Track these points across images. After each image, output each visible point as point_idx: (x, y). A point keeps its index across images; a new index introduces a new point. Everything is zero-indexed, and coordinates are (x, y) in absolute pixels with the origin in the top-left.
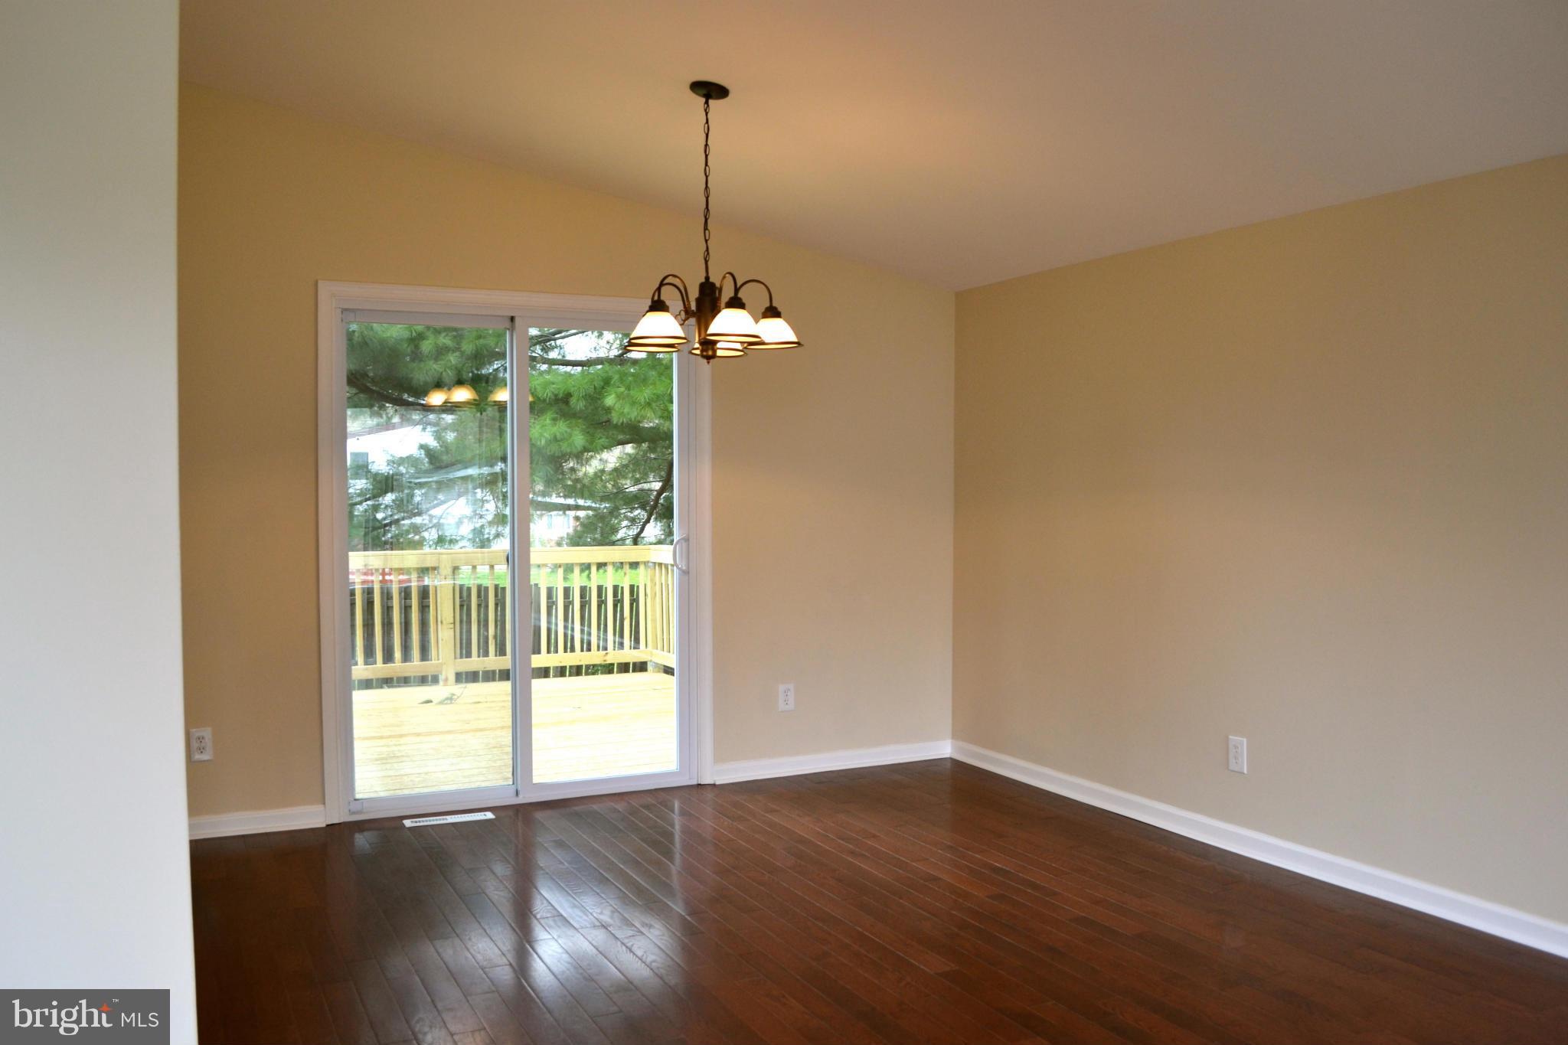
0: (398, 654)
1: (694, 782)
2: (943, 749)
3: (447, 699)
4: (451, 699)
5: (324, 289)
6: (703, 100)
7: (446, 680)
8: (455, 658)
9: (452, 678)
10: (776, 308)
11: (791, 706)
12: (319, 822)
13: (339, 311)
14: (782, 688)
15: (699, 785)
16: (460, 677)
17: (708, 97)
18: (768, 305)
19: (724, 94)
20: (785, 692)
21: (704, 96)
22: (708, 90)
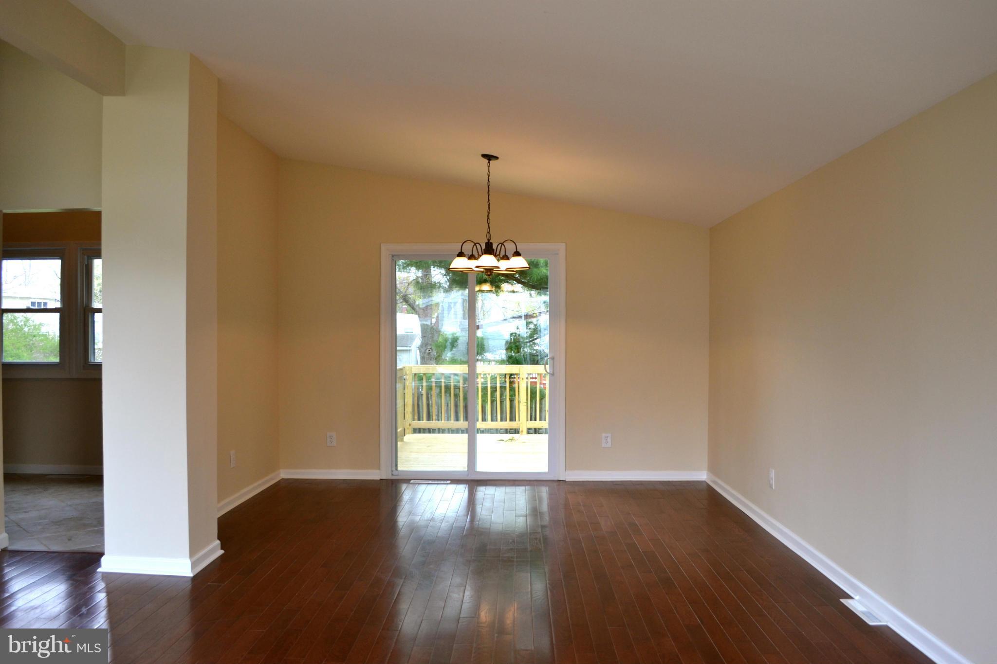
0: (489, 417)
1: (556, 479)
2: (702, 476)
3: (510, 440)
4: (512, 440)
5: (384, 248)
6: (488, 161)
7: (522, 431)
8: (527, 420)
9: (525, 431)
10: (519, 252)
11: (609, 445)
12: (377, 478)
13: (391, 256)
14: (604, 435)
15: (558, 480)
16: (529, 431)
17: (489, 160)
18: (515, 250)
19: (497, 158)
20: (606, 438)
21: (488, 160)
22: (489, 157)
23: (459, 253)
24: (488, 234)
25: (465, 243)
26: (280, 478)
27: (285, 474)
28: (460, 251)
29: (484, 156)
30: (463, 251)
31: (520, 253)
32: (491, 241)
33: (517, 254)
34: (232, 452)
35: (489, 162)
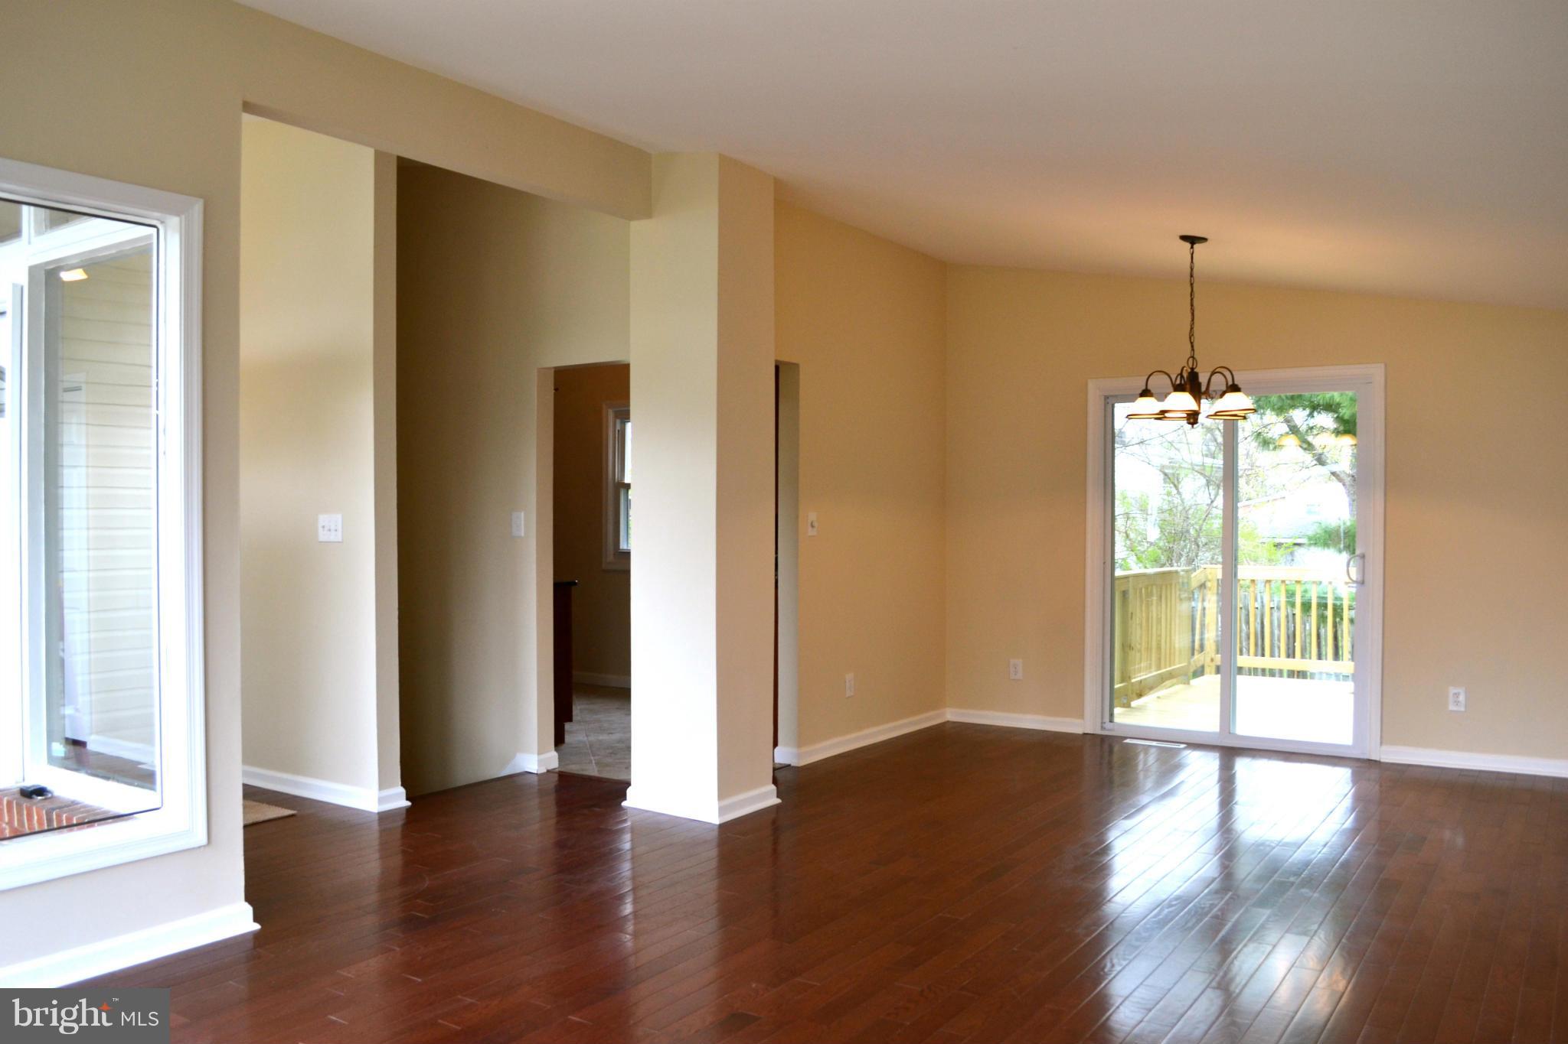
1: (1365, 757)
5: (1092, 385)
6: (1190, 246)
11: (1461, 708)
12: (1079, 731)
13: (1103, 398)
14: (1452, 690)
15: (1368, 760)
17: (1193, 243)
19: (1203, 240)
20: (1457, 695)
21: (1191, 243)
22: (1192, 240)
23: (1144, 391)
24: (1191, 359)
25: (1151, 377)
26: (946, 720)
27: (951, 715)
28: (1144, 388)
29: (1184, 238)
30: (1149, 388)
31: (1240, 386)
32: (1195, 370)
33: (1234, 388)
34: (849, 676)
35: (1192, 247)
